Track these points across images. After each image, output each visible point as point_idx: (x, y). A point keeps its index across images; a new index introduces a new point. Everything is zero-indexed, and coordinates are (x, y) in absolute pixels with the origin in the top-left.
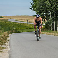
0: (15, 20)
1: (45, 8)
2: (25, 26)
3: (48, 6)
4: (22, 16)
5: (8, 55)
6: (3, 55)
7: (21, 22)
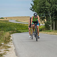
0: (16, 21)
1: (45, 8)
2: (26, 26)
3: (48, 7)
4: (22, 17)
5: (15, 53)
6: (10, 53)
7: (22, 23)
